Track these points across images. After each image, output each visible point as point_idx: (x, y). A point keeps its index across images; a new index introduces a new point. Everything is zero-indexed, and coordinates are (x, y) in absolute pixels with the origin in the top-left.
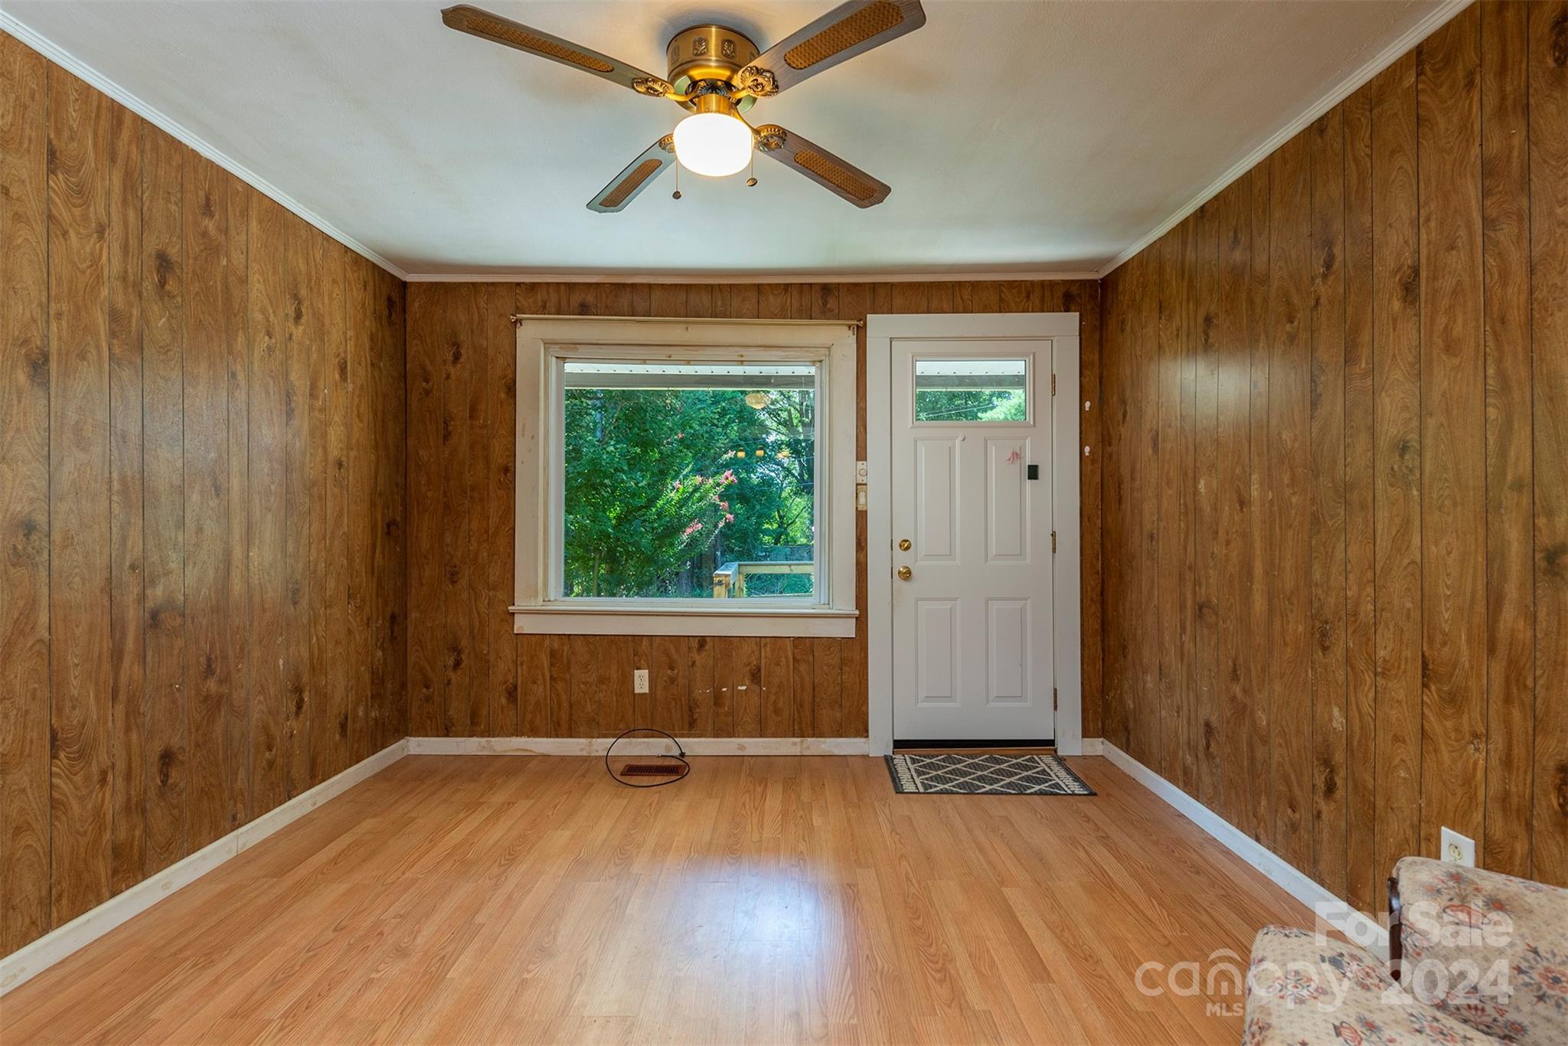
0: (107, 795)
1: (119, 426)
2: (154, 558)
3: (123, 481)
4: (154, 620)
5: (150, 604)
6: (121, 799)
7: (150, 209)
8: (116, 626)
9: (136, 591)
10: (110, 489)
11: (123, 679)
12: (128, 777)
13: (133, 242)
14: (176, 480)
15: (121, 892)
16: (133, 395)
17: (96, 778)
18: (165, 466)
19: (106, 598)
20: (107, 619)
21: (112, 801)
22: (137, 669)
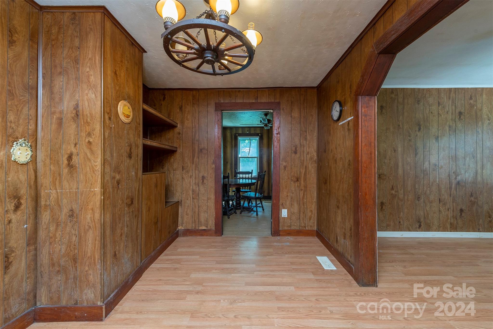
0: (449, 213)
1: (451, 147)
2: (458, 171)
3: (452, 157)
4: (458, 183)
5: (457, 180)
6: (452, 215)
7: (457, 104)
8: (451, 183)
9: (454, 177)
10: (449, 158)
11: (452, 193)
12: (453, 211)
13: (454, 112)
14: (463, 156)
15: (452, 232)
16: (454, 140)
17: (447, 209)
18: (461, 153)
19: (449, 177)
20: (449, 181)
21: (450, 214)
22: (455, 192)
